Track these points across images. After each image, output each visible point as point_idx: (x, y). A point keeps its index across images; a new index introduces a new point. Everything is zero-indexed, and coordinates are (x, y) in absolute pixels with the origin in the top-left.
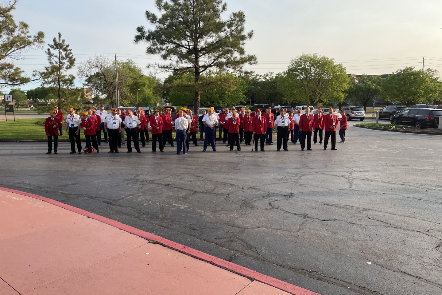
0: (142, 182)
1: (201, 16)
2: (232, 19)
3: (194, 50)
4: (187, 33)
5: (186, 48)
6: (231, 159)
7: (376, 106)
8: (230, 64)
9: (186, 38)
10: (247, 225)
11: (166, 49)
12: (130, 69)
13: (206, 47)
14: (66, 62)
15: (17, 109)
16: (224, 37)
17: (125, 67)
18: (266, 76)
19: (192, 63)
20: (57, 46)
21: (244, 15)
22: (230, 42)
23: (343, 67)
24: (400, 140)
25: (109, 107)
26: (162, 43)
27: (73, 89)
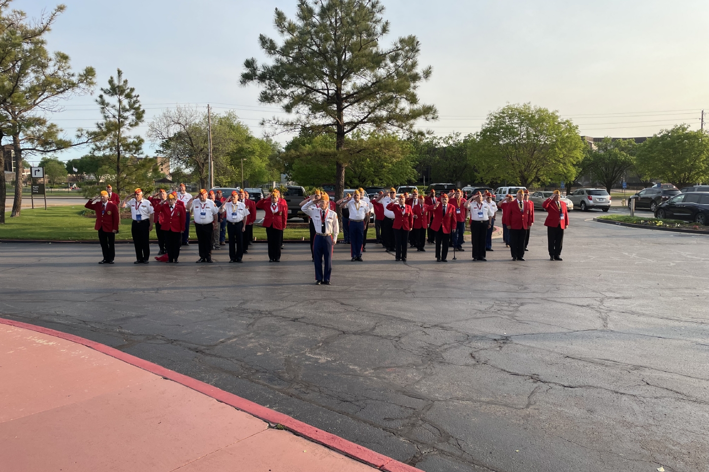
0: (252, 313)
1: (348, 43)
2: (397, 47)
3: (335, 96)
4: (325, 70)
5: (323, 94)
6: (398, 274)
7: (628, 189)
8: (394, 119)
9: (323, 77)
10: (437, 395)
11: (290, 95)
12: (231, 128)
13: (355, 93)
14: (130, 116)
15: (50, 190)
16: (385, 76)
17: (223, 124)
18: (449, 139)
19: (332, 117)
20: (115, 90)
21: (418, 42)
22: (393, 84)
23: (574, 124)
24: (673, 244)
25: (198, 187)
26: (285, 85)
27: (141, 159)
